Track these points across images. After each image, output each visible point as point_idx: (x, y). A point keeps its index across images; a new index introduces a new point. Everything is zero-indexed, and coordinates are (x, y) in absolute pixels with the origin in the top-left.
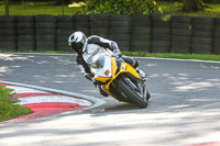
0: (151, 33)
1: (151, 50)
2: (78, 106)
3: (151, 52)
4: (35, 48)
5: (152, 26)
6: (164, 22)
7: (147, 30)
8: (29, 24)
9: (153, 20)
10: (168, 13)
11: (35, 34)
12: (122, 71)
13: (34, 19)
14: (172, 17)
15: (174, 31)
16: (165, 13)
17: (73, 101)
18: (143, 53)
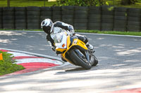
0: (101, 18)
1: (101, 29)
2: (54, 65)
3: (101, 30)
4: (27, 28)
5: (101, 14)
6: (110, 11)
7: (98, 16)
8: (23, 13)
9: (102, 10)
10: (112, 6)
11: (26, 19)
12: (73, 44)
13: (26, 9)
14: (115, 8)
15: (116, 17)
16: (110, 5)
17: (51, 61)
18: (95, 31)
